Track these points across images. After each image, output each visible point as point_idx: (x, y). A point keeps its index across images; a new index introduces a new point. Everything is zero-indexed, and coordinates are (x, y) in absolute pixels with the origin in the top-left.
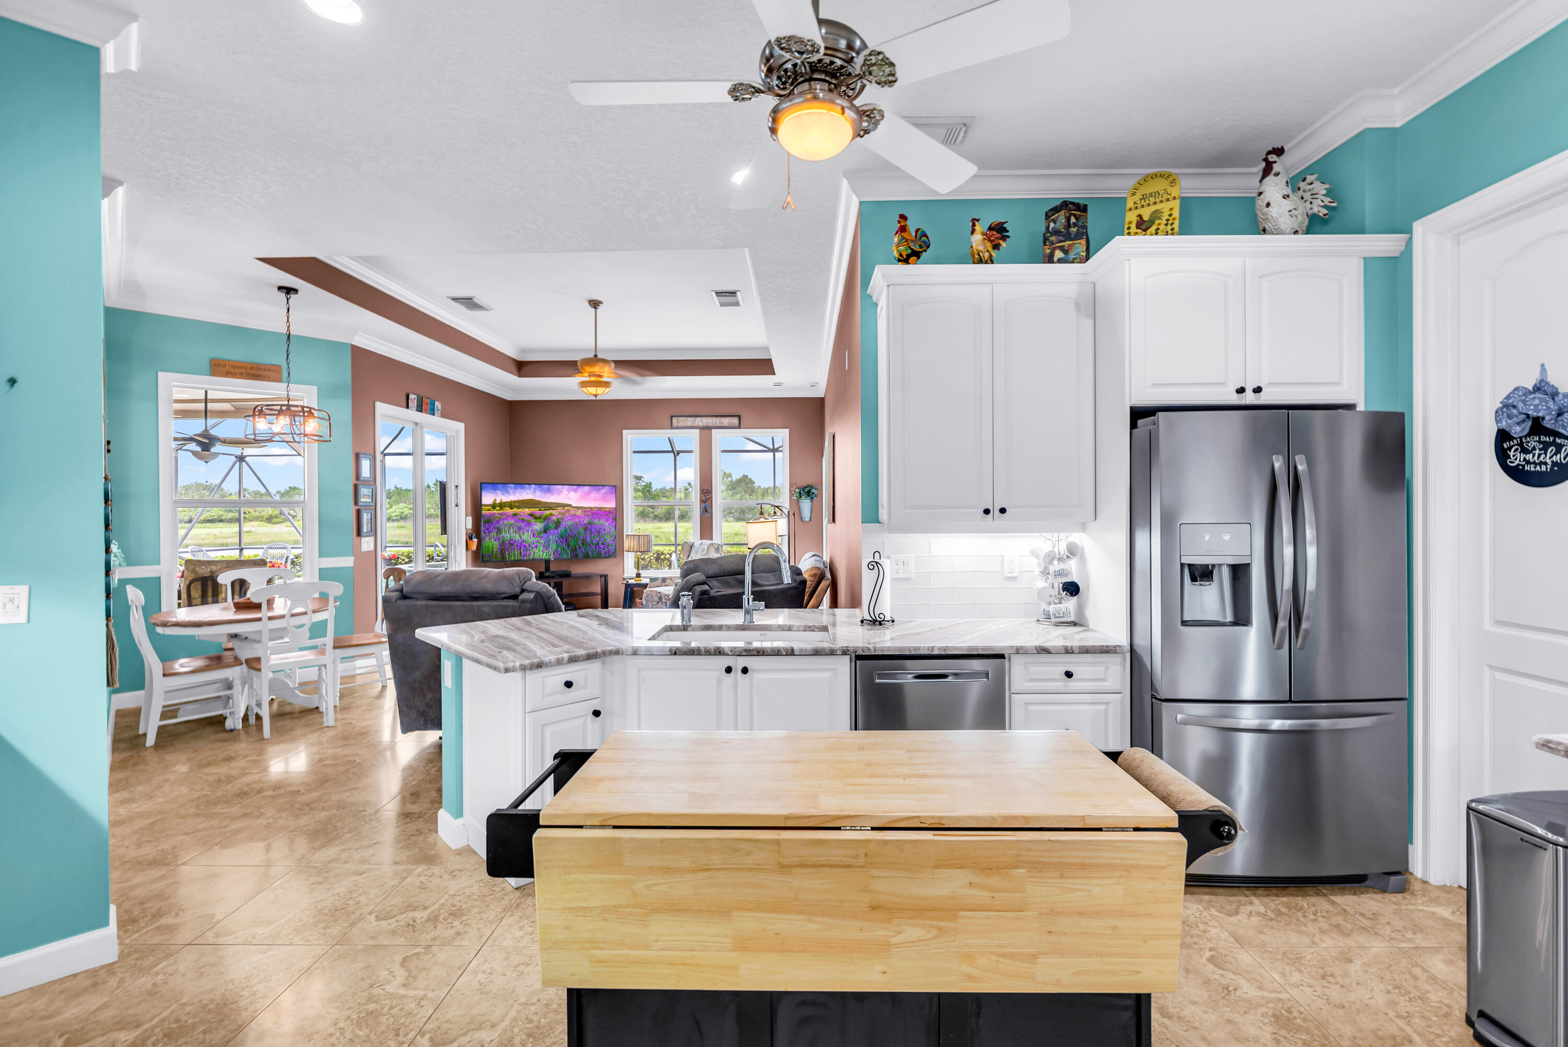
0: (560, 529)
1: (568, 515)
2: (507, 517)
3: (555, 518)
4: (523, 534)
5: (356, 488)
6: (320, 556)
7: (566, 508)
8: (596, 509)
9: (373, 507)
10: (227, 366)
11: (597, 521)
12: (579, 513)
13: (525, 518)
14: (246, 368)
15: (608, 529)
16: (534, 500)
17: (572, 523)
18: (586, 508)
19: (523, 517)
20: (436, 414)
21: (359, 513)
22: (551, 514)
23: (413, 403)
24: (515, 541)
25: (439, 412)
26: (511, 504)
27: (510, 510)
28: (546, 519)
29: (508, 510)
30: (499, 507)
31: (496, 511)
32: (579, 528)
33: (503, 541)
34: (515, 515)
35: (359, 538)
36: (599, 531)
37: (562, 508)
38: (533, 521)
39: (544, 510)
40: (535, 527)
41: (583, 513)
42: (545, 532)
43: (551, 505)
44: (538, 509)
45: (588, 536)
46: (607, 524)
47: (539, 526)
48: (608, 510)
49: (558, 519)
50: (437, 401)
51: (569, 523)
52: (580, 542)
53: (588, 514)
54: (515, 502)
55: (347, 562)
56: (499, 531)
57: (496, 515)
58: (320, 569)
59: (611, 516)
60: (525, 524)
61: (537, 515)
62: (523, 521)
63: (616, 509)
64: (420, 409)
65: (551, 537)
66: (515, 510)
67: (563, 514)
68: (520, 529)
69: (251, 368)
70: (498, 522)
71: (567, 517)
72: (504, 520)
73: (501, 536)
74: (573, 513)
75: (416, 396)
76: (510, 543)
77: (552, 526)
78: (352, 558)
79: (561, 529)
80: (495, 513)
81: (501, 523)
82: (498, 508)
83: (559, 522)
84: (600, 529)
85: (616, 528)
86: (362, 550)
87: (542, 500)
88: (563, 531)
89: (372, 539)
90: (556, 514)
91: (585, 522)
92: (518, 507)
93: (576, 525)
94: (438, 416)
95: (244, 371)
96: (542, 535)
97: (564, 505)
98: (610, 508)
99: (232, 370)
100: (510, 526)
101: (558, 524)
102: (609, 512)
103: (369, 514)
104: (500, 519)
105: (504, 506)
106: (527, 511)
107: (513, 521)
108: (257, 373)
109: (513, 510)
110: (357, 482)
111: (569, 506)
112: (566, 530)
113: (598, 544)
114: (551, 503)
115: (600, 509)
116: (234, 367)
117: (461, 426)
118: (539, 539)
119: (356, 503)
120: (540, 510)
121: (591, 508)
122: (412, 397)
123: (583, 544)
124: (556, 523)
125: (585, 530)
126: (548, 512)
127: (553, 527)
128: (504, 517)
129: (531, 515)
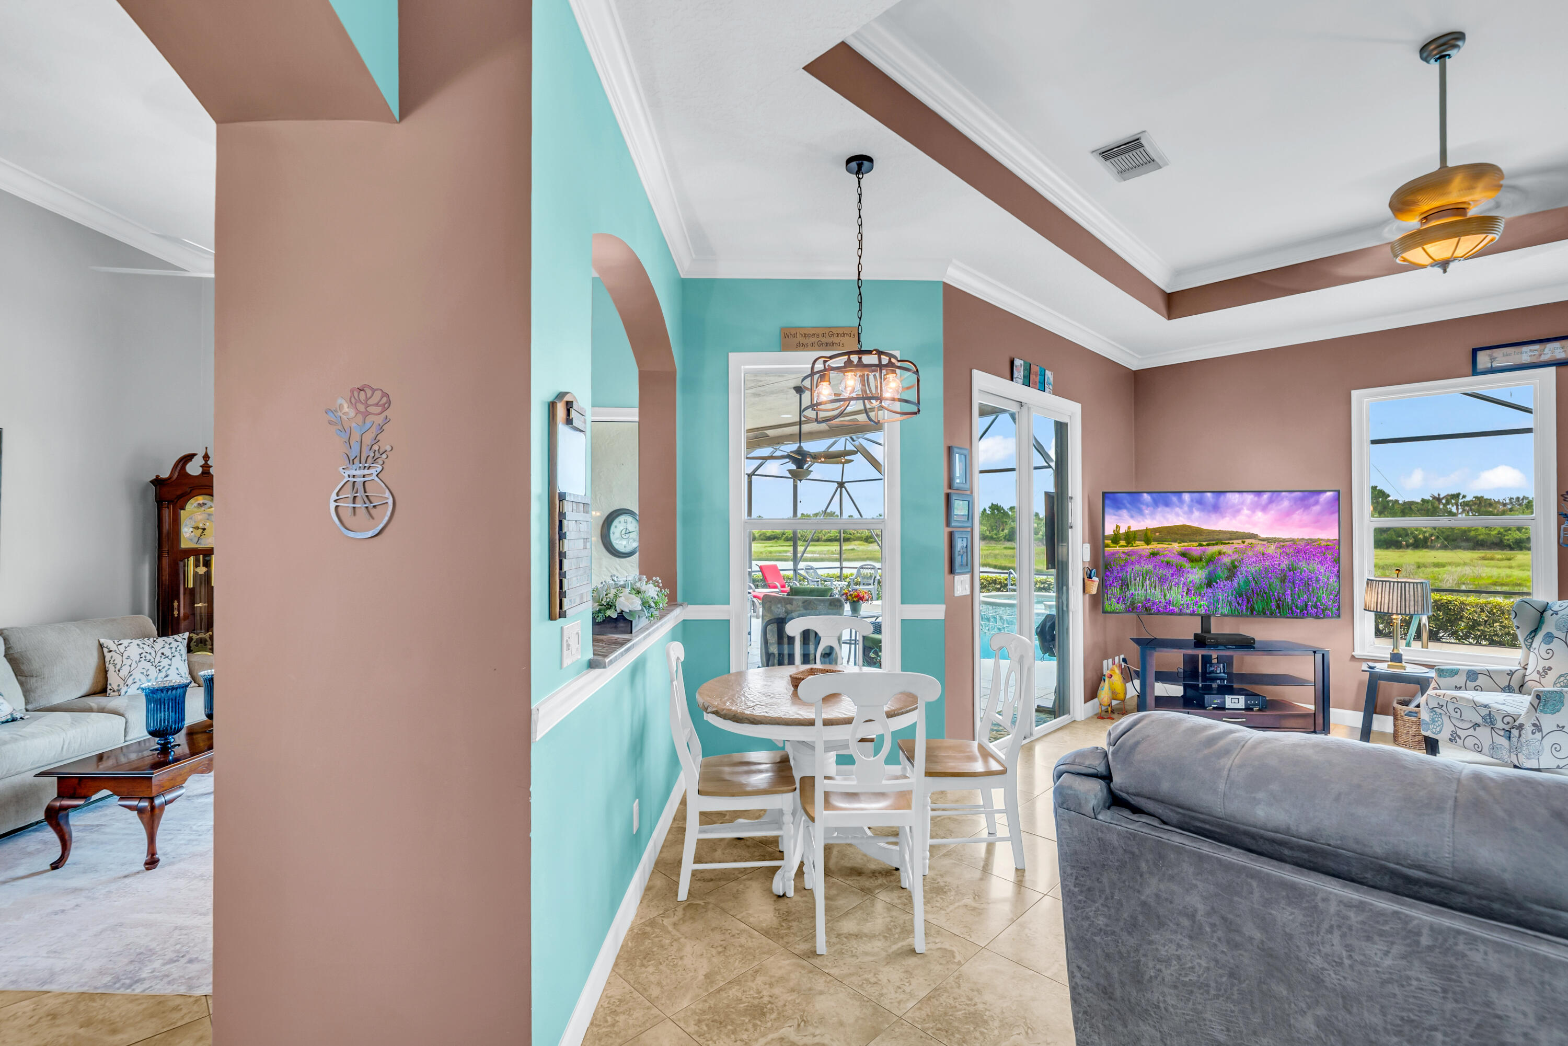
0: (1236, 580)
1: (1251, 553)
2: (1140, 559)
3: (1227, 560)
4: (1169, 589)
5: (948, 497)
6: (903, 602)
7: (1248, 541)
8: (1303, 543)
9: (969, 529)
10: (798, 335)
11: (1303, 565)
12: (1271, 550)
13: (1173, 561)
14: (818, 336)
15: (1324, 578)
16: (1190, 527)
17: (1259, 567)
18: (1284, 540)
19: (1168, 559)
20: (1047, 390)
21: (951, 536)
22: (1220, 553)
23: (1019, 372)
24: (1154, 603)
25: (1051, 387)
26: (1146, 535)
27: (1146, 547)
28: (1211, 561)
29: (1141, 547)
30: (1125, 540)
31: (1120, 549)
32: (1271, 578)
33: (1132, 603)
34: (1154, 555)
35: (952, 575)
36: (1308, 583)
37: (1240, 541)
38: (1186, 565)
39: (1208, 545)
40: (1191, 577)
41: (1279, 551)
42: (1209, 585)
43: (1221, 536)
44: (1196, 544)
45: (1289, 591)
46: (1322, 571)
47: (1197, 575)
48: (1325, 544)
49: (1233, 562)
50: (1049, 370)
51: (1253, 569)
52: (1274, 603)
53: (1288, 551)
54: (1155, 530)
55: (936, 612)
56: (1125, 585)
57: (1120, 555)
58: (903, 621)
59: (1329, 554)
60: (1171, 572)
61: (1195, 554)
62: (1168, 565)
63: (1339, 542)
64: (1027, 382)
65: (1220, 595)
66: (1154, 546)
67: (1243, 552)
68: (1163, 580)
69: (824, 335)
70: (1122, 568)
71: (1248, 556)
72: (1133, 563)
73: (1128, 594)
74: (1261, 549)
75: (1022, 362)
76: (1145, 606)
77: (1222, 574)
78: (943, 607)
79: (1239, 580)
80: (1118, 552)
81: (1129, 570)
82: (1122, 543)
83: (1235, 567)
84: (1311, 579)
85: (1339, 577)
86: (956, 595)
87: (1204, 527)
88: (1242, 583)
89: (968, 577)
90: (1230, 552)
91: (1283, 566)
92: (1160, 541)
93: (1266, 573)
94: (1050, 393)
95: (815, 339)
96: (1203, 591)
97: (1244, 536)
98: (1329, 541)
99: (803, 340)
100: (1145, 575)
101: (1233, 570)
102: (1327, 548)
103: (965, 540)
104: (1127, 563)
105: (1135, 539)
106: (1176, 547)
107: (1151, 567)
108: (830, 340)
109: (1150, 546)
110: (949, 491)
111: (1254, 536)
112: (1247, 582)
113: (1306, 606)
114: (1220, 532)
115: (1310, 542)
116: (805, 336)
117: (1079, 406)
118: (1199, 598)
119: (948, 524)
120: (1200, 545)
121: (1293, 540)
122: (1018, 362)
123: (1278, 607)
124: (1228, 569)
125: (1283, 581)
126: (1215, 549)
127: (1224, 577)
128: (1133, 558)
129: (1183, 555)
